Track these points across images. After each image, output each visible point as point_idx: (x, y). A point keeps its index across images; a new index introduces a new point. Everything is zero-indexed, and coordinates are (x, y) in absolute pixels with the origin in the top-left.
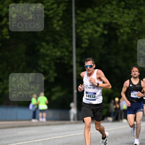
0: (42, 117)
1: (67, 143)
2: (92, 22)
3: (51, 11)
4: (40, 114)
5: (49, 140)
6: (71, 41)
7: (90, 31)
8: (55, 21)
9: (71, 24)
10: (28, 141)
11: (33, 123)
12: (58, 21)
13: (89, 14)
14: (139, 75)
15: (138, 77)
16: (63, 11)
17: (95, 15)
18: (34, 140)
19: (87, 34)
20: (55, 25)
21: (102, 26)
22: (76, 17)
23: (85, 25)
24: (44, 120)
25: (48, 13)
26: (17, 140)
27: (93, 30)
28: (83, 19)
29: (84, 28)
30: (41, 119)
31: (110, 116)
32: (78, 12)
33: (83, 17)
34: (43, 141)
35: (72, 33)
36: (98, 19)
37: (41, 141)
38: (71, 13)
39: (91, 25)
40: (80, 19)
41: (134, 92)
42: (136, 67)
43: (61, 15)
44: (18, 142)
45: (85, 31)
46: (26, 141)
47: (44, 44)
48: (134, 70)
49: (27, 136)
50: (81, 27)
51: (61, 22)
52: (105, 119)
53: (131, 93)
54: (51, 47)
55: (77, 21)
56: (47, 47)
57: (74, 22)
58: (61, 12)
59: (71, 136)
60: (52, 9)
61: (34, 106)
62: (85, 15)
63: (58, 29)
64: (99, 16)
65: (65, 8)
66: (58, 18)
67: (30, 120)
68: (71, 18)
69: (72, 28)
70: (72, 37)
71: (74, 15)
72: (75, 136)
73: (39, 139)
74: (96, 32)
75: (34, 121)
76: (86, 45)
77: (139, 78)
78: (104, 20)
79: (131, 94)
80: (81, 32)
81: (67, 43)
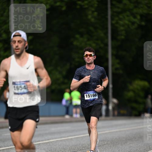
0: (76, 113)
1: (102, 140)
2: (128, 13)
4: (74, 110)
5: (83, 137)
6: (106, 34)
8: (90, 12)
9: (107, 15)
10: (61, 138)
11: (67, 119)
12: (93, 12)
13: (125, 4)
16: (98, 1)
17: (131, 6)
18: (68, 137)
19: (123, 26)
20: (90, 17)
21: (139, 17)
22: (111, 8)
23: (121, 16)
24: (78, 116)
25: (82, 4)
26: (50, 137)
27: (129, 21)
28: (119, 10)
29: (120, 19)
30: (75, 116)
31: (147, 112)
32: (114, 2)
33: (118, 8)
34: (77, 138)
35: (107, 25)
36: (135, 11)
37: (75, 138)
38: (106, 4)
39: (128, 16)
40: (116, 10)
43: (96, 5)
44: (50, 139)
45: (121, 22)
46: (59, 138)
47: (78, 36)
49: (59, 133)
50: (116, 18)
51: (96, 13)
52: (142, 115)
54: (85, 40)
55: (113, 12)
56: (81, 39)
57: (109, 13)
58: (96, 3)
59: (106, 133)
61: (67, 101)
62: (121, 6)
63: (93, 20)
64: (136, 7)
66: (93, 9)
67: (63, 116)
68: (107, 9)
69: (107, 19)
70: (107, 28)
71: (109, 6)
72: (110, 132)
73: (72, 136)
74: (133, 23)
75: (67, 117)
76: (123, 37)
78: (140, 11)
80: (117, 23)
81: (102, 35)
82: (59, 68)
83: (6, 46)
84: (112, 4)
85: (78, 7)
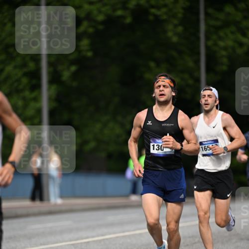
2: (233, 28)
3: (164, 10)
6: (197, 62)
7: (230, 43)
8: (170, 27)
9: (198, 31)
12: (176, 26)
13: (229, 14)
14: (173, 96)
15: (171, 102)
16: (184, 9)
17: (239, 17)
19: (225, 49)
20: (170, 34)
22: (206, 20)
23: (222, 34)
25: (158, 13)
27: (235, 41)
28: (218, 23)
29: (220, 38)
32: (210, 11)
33: (217, 19)
36: (245, 24)
38: (198, 14)
39: (232, 33)
40: (212, 23)
41: (157, 141)
42: (166, 76)
43: (180, 15)
45: (222, 44)
46: (120, 232)
47: (152, 64)
48: (160, 83)
50: (214, 37)
51: (180, 29)
53: (150, 142)
57: (203, 27)
58: (181, 11)
60: (165, 6)
62: (221, 16)
63: (175, 39)
64: (245, 18)
65: (188, 4)
66: (176, 22)
67: (127, 196)
68: (198, 21)
69: (198, 39)
70: (199, 53)
71: (202, 16)
74: (241, 44)
77: (173, 104)
79: (152, 147)
80: (215, 44)
81: (191, 64)
82: (119, 118)
83: (34, 82)
84: (207, 14)
85: (151, 18)
